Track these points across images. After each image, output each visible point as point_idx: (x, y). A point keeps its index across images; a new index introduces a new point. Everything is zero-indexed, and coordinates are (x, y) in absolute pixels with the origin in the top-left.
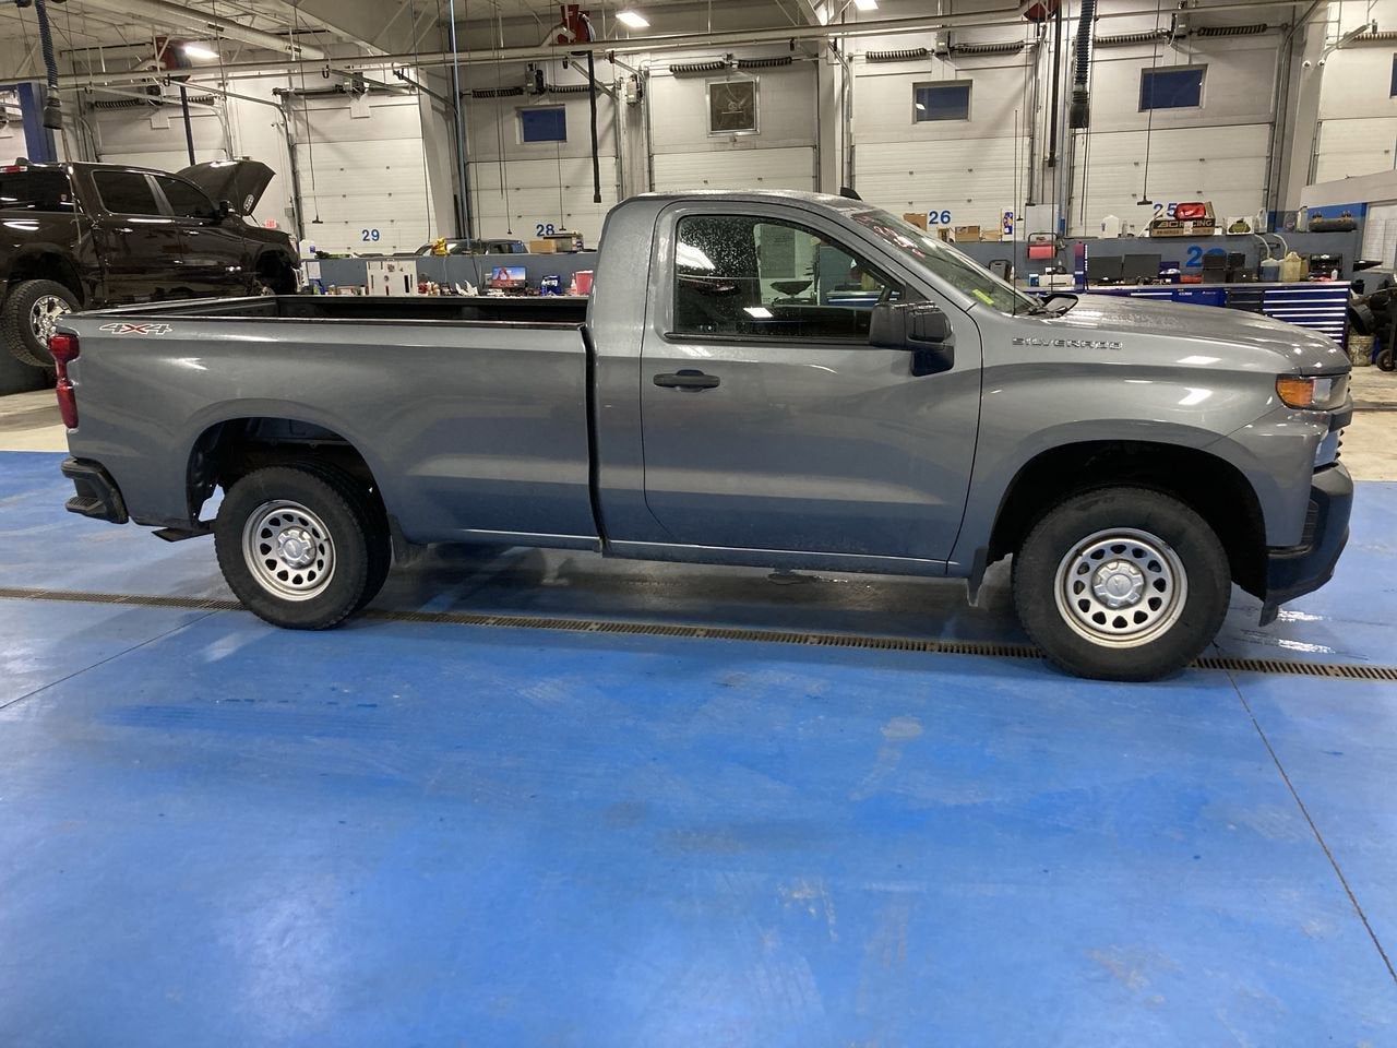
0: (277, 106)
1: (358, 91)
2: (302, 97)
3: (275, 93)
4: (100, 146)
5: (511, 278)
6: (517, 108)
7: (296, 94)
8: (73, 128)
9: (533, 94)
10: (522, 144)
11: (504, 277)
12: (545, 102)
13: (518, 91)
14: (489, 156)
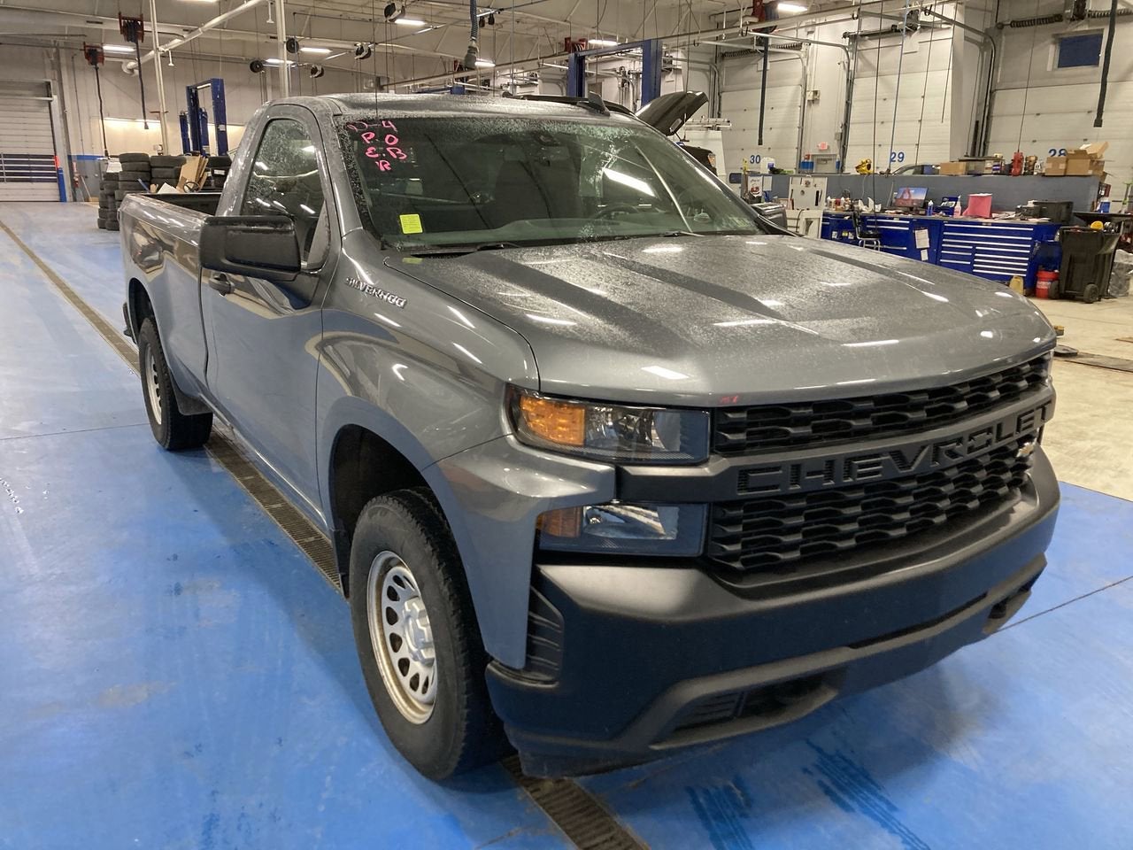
0: (844, 47)
1: (912, 29)
2: (867, 37)
3: (844, 37)
4: (723, 86)
5: (913, 198)
6: (1055, 36)
7: (862, 36)
8: (708, 73)
9: (1073, 20)
10: (1053, 69)
11: (906, 197)
12: (1083, 27)
13: (1058, 18)
14: (1018, 84)
